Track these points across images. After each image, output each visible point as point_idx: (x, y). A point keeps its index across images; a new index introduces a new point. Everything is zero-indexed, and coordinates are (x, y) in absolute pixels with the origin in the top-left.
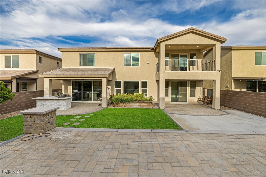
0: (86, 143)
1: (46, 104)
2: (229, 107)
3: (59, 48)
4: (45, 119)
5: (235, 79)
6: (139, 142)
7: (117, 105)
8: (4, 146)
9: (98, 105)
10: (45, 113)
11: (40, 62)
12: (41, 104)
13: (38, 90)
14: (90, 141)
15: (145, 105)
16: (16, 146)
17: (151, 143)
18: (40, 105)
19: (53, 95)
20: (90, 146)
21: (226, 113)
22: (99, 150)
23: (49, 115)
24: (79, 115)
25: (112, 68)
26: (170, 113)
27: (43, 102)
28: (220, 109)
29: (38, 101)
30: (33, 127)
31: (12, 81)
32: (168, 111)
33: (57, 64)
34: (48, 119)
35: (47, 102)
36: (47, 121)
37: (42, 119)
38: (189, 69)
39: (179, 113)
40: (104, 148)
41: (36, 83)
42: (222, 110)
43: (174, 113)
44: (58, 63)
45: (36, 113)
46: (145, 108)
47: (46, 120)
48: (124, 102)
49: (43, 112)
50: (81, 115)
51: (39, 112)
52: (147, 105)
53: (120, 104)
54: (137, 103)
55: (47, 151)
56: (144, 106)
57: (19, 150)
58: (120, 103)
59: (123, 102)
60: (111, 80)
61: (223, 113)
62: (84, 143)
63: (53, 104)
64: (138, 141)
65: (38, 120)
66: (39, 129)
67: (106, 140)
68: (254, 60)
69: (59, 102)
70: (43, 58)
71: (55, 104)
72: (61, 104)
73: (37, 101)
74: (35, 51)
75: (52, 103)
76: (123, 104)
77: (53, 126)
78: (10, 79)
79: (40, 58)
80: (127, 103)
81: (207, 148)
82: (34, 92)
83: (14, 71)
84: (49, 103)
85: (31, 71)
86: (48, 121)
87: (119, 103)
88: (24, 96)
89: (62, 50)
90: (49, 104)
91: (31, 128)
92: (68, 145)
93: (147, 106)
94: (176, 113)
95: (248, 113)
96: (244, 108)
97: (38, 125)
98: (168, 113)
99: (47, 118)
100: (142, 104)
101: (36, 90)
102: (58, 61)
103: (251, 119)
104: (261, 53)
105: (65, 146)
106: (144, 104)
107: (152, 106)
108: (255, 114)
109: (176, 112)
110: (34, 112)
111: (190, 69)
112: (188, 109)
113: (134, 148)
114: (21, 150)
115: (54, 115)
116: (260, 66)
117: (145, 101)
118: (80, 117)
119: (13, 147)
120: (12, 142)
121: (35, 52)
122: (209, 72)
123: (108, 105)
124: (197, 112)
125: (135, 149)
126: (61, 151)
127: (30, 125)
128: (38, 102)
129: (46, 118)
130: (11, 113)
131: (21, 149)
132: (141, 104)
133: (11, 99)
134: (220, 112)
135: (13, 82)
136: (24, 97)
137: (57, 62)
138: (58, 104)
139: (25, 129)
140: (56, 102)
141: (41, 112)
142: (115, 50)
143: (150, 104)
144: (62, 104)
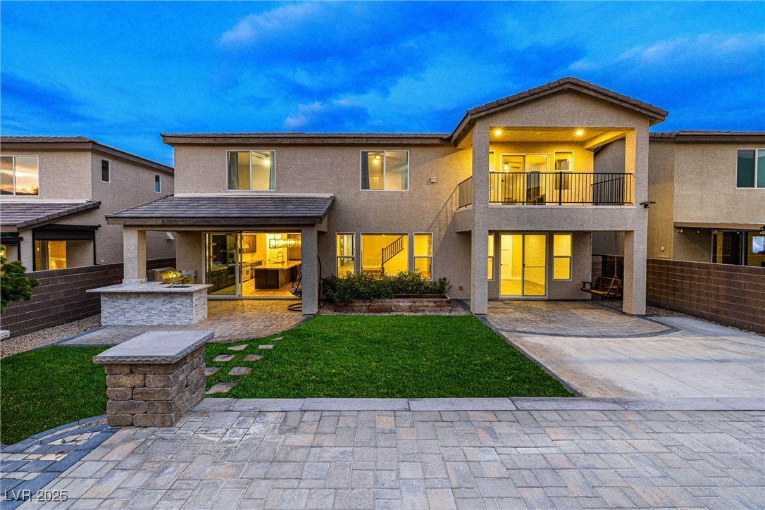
0: (329, 459)
1: (132, 309)
2: (667, 309)
3: (163, 136)
4: (177, 377)
5: (682, 228)
6: (499, 450)
7: (346, 305)
8: (56, 480)
9: (287, 306)
10: (179, 358)
11: (105, 178)
12: (117, 308)
13: (102, 261)
14: (341, 450)
15: (427, 306)
16: (100, 481)
17: (535, 451)
18: (111, 311)
19: (151, 277)
20: (348, 469)
21: (666, 328)
22: (386, 485)
23: (188, 361)
24: (239, 342)
25: (328, 195)
26: (508, 331)
27: (123, 304)
28: (644, 316)
29: (106, 299)
30: (139, 404)
31: (20, 235)
32: (500, 325)
33: (156, 181)
34: (186, 374)
35: (132, 301)
36: (182, 382)
37: (169, 379)
38: (558, 201)
39: (533, 330)
40: (398, 477)
41: (92, 243)
42: (653, 318)
43: (518, 329)
44: (157, 179)
45: (152, 360)
46: (428, 314)
47: (181, 378)
48: (367, 299)
49: (173, 357)
50: (246, 342)
51: (159, 357)
52: (435, 305)
53: (354, 304)
54: (406, 300)
55: (214, 498)
56: (425, 308)
57: (113, 496)
58: (353, 300)
59: (363, 298)
60: (325, 233)
61: (658, 327)
62: (324, 459)
63: (153, 309)
64: (493, 444)
65: (155, 381)
66: (160, 411)
67: (388, 444)
68: (733, 173)
69: (171, 302)
70: (113, 165)
71: (160, 308)
72: (177, 306)
73: (103, 298)
74: (89, 142)
75: (151, 305)
76: (364, 304)
77: (197, 397)
78: (15, 230)
79: (105, 166)
80: (376, 300)
81: (725, 467)
82: (90, 269)
83: (24, 204)
84: (140, 303)
85: (77, 204)
86: (186, 382)
87: (352, 302)
88: (60, 283)
89: (173, 140)
90: (141, 308)
91: (133, 406)
92: (276, 470)
93: (435, 308)
94: (525, 329)
95: (727, 326)
96: (713, 310)
97: (156, 396)
98: (502, 330)
99: (183, 372)
100: (419, 303)
101: (95, 264)
102: (158, 174)
103: (744, 344)
104: (753, 152)
105: (267, 473)
106: (426, 304)
107: (450, 308)
108: (749, 330)
109: (524, 327)
110: (144, 357)
111: (562, 201)
112: (554, 317)
113: (498, 476)
114: (121, 493)
115: (200, 359)
116: (751, 191)
117: (426, 295)
118: (243, 347)
119: (90, 482)
120: (79, 463)
121: (90, 146)
122: (617, 209)
123: (320, 307)
124: (585, 326)
125: (500, 478)
126: (260, 496)
127: (129, 397)
128: (105, 301)
129: (180, 373)
130: (23, 337)
131: (121, 491)
132: (417, 304)
133: (25, 295)
134: (648, 326)
135: (22, 239)
136: (62, 287)
137: (156, 177)
138: (168, 306)
139: (113, 412)
140: (164, 301)
141: (167, 357)
142: (337, 141)
143: (443, 304)
144: (180, 307)
